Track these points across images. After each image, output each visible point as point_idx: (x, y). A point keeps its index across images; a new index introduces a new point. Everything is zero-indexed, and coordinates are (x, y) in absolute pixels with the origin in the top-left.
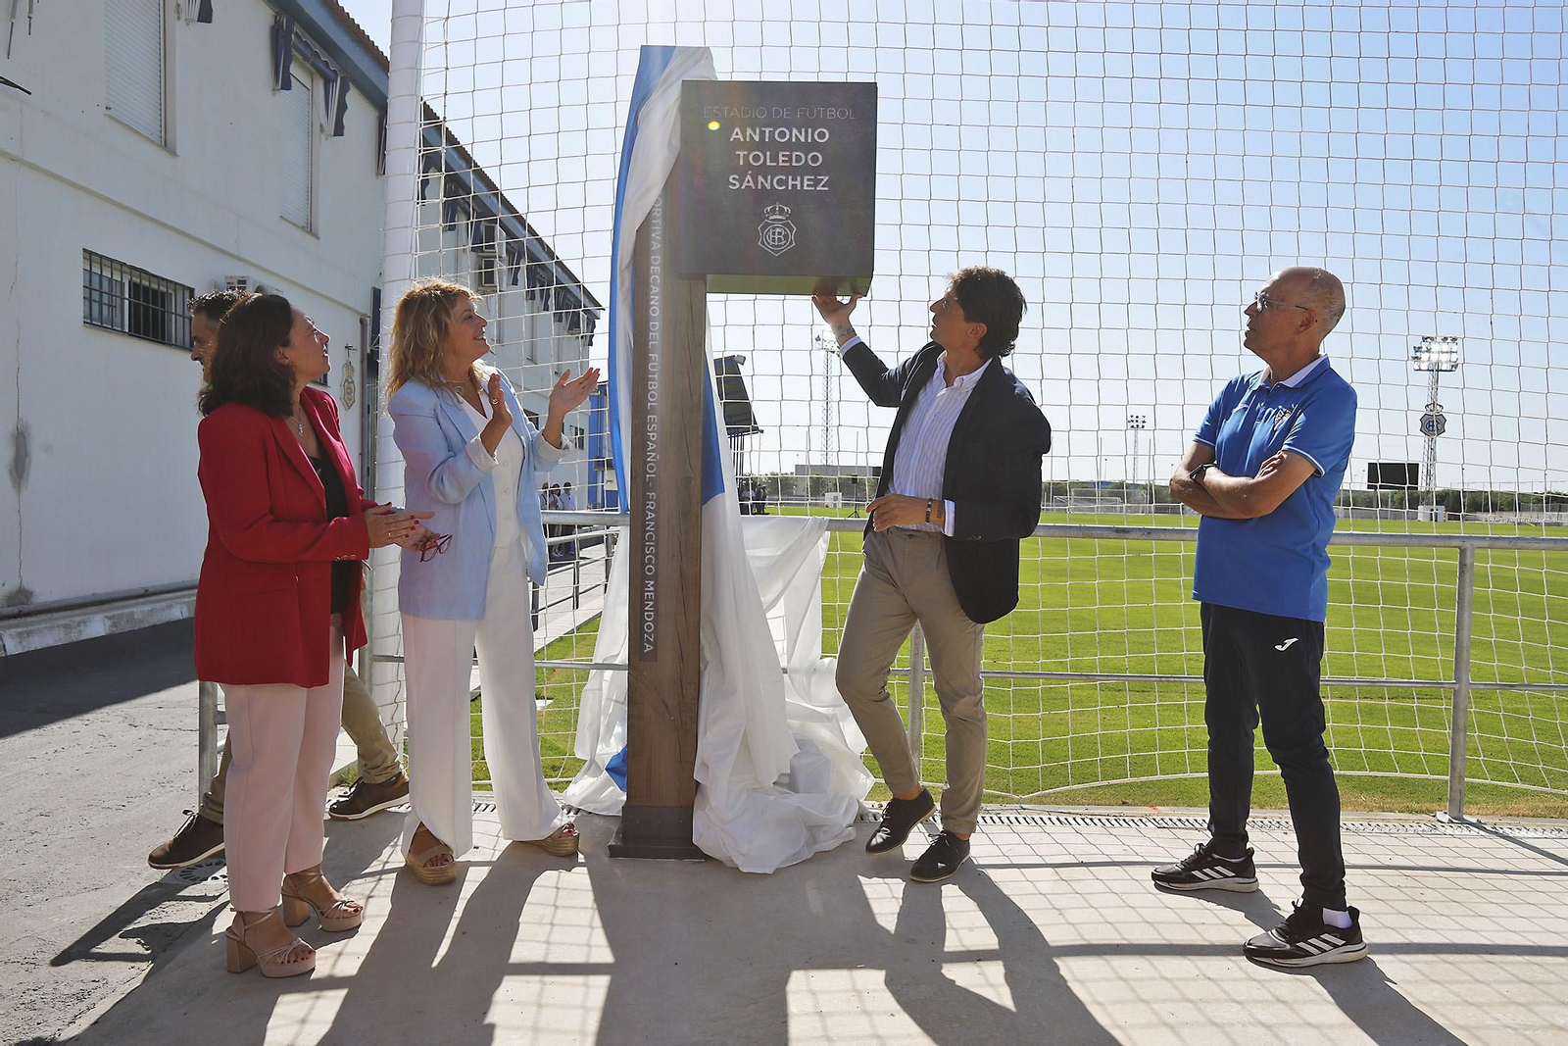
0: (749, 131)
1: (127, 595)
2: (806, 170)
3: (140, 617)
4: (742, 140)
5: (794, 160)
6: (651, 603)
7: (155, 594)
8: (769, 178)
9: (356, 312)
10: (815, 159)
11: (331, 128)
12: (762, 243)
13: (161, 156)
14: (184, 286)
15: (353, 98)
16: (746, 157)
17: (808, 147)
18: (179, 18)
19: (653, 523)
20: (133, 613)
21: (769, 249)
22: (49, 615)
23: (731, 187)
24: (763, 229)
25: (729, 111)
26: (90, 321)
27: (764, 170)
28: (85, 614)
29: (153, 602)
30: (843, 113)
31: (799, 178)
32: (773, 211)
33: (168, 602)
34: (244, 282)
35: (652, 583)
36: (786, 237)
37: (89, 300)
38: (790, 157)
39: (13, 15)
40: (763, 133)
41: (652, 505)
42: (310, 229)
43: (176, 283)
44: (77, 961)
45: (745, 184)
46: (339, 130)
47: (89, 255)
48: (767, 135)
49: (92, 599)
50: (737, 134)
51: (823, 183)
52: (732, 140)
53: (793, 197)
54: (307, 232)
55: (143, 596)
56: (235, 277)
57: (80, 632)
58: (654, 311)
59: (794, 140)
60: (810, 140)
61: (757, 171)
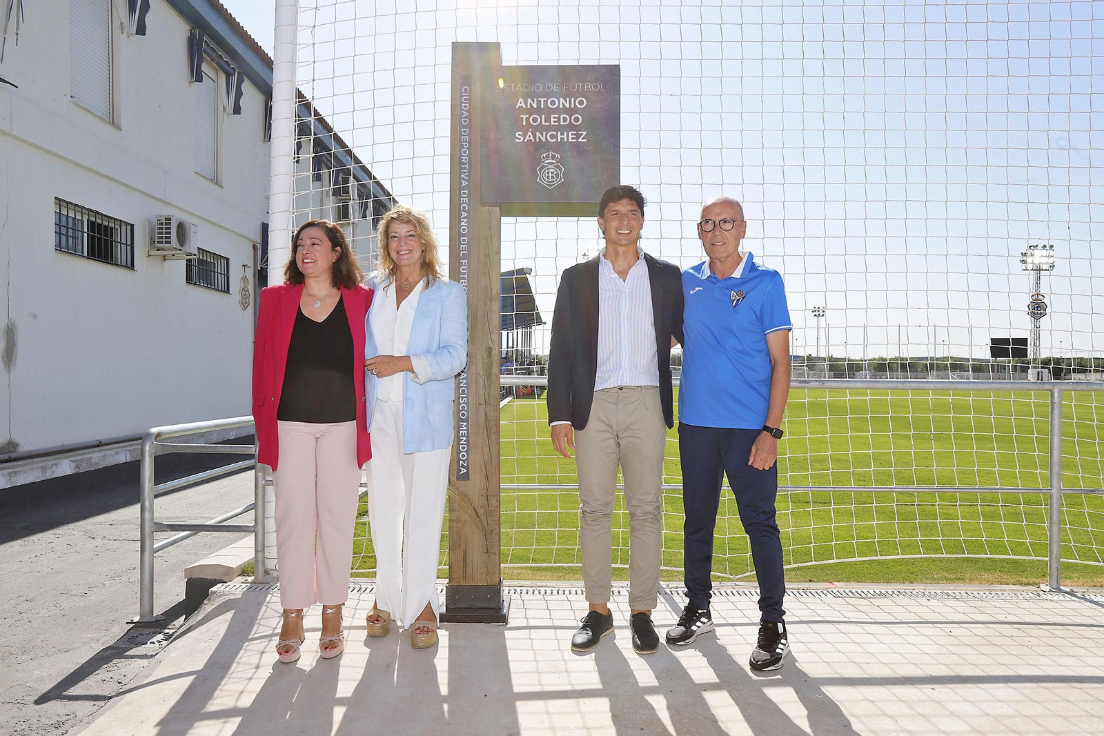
0: (529, 101)
1: (86, 445)
2: (571, 127)
3: (96, 461)
4: (524, 107)
5: (562, 120)
6: (465, 439)
7: (106, 444)
8: (544, 133)
9: (250, 240)
10: (577, 120)
11: (231, 109)
12: (540, 180)
13: (110, 130)
14: (126, 223)
15: (247, 86)
16: (527, 119)
17: (570, 111)
18: (122, 33)
19: (465, 381)
20: (91, 458)
21: (545, 184)
22: (30, 460)
23: (517, 140)
24: (540, 170)
25: (515, 87)
26: (59, 248)
27: (540, 128)
28: (56, 459)
29: (105, 450)
30: (596, 87)
31: (565, 133)
32: (547, 157)
33: (116, 450)
34: (170, 219)
35: (465, 424)
36: (557, 175)
37: (59, 233)
38: (559, 118)
39: (5, 32)
40: (539, 102)
42: (216, 181)
43: (121, 221)
45: (527, 138)
46: (237, 110)
47: (59, 201)
48: (542, 103)
49: (61, 449)
50: (521, 103)
51: (582, 137)
52: (517, 107)
53: (559, 147)
54: (215, 183)
55: (98, 446)
56: (163, 216)
57: (53, 472)
58: (464, 230)
59: (561, 107)
60: (573, 106)
61: (535, 129)
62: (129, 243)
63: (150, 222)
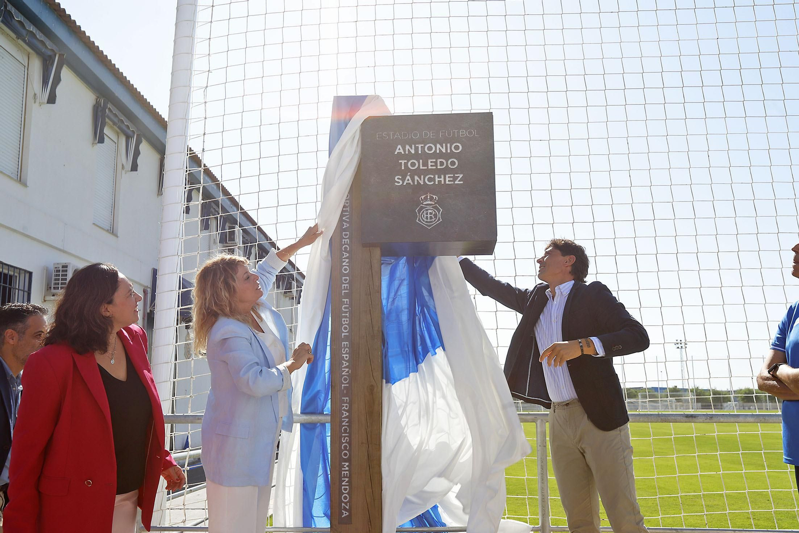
0: (407, 147)
2: (446, 171)
4: (403, 153)
5: (439, 164)
6: (347, 479)
8: (422, 177)
9: (141, 285)
10: (453, 163)
11: (129, 166)
12: (419, 220)
13: (18, 186)
14: (25, 271)
15: (144, 147)
16: (406, 164)
17: (446, 156)
18: (35, 102)
19: (347, 420)
21: (424, 224)
23: (396, 184)
24: (419, 212)
25: (394, 135)
27: (419, 172)
30: (470, 133)
31: (442, 176)
32: (426, 199)
34: (66, 267)
35: (347, 464)
36: (435, 216)
38: (436, 163)
40: (416, 149)
41: (346, 407)
42: (112, 231)
43: (20, 269)
45: (406, 182)
46: (134, 168)
48: (420, 149)
50: (399, 149)
51: (459, 179)
52: (396, 153)
53: (440, 189)
54: (110, 233)
56: (60, 264)
58: (346, 270)
59: (438, 152)
60: (449, 151)
61: (413, 173)
62: (26, 289)
63: (47, 269)
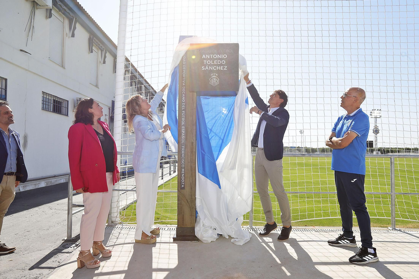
0: (207, 56)
1: (50, 176)
2: (221, 65)
3: (53, 182)
4: (205, 58)
6: (183, 175)
7: (57, 176)
8: (212, 67)
9: (108, 106)
10: (223, 62)
11: (102, 62)
13: (62, 68)
14: (66, 100)
15: (108, 54)
16: (206, 62)
17: (221, 59)
18: (67, 37)
19: (184, 154)
20: (52, 181)
21: (212, 84)
22: (31, 182)
23: (202, 69)
24: (211, 79)
25: (202, 51)
26: (43, 109)
27: (211, 65)
28: (40, 181)
29: (58, 178)
30: (230, 51)
31: (219, 67)
32: (213, 75)
33: (61, 178)
35: (183, 169)
36: (217, 81)
37: (43, 104)
38: (217, 62)
39: (28, 37)
40: (210, 56)
41: (183, 149)
42: (97, 86)
43: (64, 99)
44: (35, 269)
45: (206, 69)
46: (104, 62)
47: (43, 93)
48: (211, 56)
49: (42, 178)
50: (204, 56)
51: (226, 68)
52: (203, 58)
53: (218, 71)
54: (96, 87)
55: (54, 177)
56: (78, 98)
57: (39, 186)
58: (183, 101)
59: (218, 58)
60: (222, 58)
61: (209, 65)
62: (67, 107)
63: (74, 100)
